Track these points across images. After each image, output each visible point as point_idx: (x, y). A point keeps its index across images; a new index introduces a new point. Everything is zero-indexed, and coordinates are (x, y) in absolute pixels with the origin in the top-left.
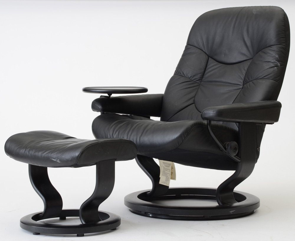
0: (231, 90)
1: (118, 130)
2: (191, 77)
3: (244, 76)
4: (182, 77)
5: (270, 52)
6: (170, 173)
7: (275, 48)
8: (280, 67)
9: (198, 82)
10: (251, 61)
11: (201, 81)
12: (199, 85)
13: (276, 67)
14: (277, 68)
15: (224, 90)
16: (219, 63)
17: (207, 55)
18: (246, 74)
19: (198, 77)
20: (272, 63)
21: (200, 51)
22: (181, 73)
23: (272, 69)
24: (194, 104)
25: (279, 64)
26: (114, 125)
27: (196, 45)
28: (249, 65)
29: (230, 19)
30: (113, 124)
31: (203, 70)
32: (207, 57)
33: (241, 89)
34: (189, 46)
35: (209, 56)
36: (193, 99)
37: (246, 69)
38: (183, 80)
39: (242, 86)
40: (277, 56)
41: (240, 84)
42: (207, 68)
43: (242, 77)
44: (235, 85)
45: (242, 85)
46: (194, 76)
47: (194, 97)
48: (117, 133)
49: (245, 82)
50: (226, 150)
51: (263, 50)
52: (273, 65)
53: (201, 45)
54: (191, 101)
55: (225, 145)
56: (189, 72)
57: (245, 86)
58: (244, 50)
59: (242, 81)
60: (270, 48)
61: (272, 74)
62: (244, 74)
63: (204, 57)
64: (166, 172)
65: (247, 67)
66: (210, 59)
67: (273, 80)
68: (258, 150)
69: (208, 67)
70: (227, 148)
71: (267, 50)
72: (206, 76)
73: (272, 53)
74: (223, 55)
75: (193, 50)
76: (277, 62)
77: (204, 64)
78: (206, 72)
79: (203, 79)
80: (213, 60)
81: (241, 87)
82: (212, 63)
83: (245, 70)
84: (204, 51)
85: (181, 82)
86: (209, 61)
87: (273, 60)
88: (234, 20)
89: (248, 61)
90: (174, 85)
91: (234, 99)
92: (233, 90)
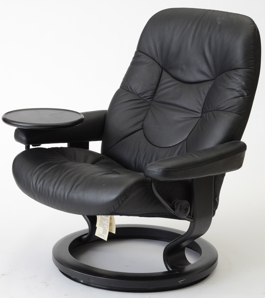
0: (187, 118)
1: (42, 179)
2: (140, 94)
3: (204, 102)
4: (129, 93)
5: (235, 77)
6: (108, 224)
7: (241, 72)
8: (246, 97)
9: (148, 100)
10: (212, 83)
11: (152, 100)
12: (150, 105)
13: (241, 98)
14: (243, 98)
15: (178, 116)
16: (174, 80)
17: (161, 66)
18: (205, 100)
19: (149, 94)
20: (238, 91)
21: (153, 61)
22: (129, 88)
23: (236, 100)
24: (142, 130)
25: (245, 94)
26: (37, 171)
27: (147, 51)
28: (210, 87)
29: (189, 26)
30: (38, 168)
31: (155, 87)
32: (160, 68)
33: (199, 118)
34: (140, 54)
35: (163, 69)
36: (141, 123)
37: (206, 93)
38: (130, 97)
39: (201, 115)
40: (243, 83)
41: (198, 111)
42: (160, 84)
43: (201, 103)
44: (193, 112)
45: (201, 113)
46: (144, 93)
47: (143, 120)
48: (42, 182)
49: (204, 111)
50: (175, 211)
51: (226, 73)
52: (238, 95)
53: (154, 52)
54: (139, 127)
55: (173, 205)
56: (137, 87)
57: (204, 115)
58: (205, 68)
59: (200, 108)
60: (235, 72)
61: (236, 106)
62: (204, 99)
63: (156, 69)
64: (103, 222)
65: (208, 91)
66: (164, 72)
67: (237, 114)
68: (217, 201)
69: (162, 82)
70: (175, 207)
71: (232, 73)
72: (159, 94)
73: (237, 78)
74: (180, 71)
75: (144, 59)
76: (243, 91)
77: (156, 79)
78: (159, 89)
79: (155, 97)
80: (168, 74)
81: (199, 115)
82: (166, 78)
83: (204, 94)
84: (157, 61)
85: (128, 100)
86: (162, 75)
87: (238, 88)
88: (194, 28)
89: (209, 82)
90: (119, 102)
91: (190, 132)
92: (190, 118)
